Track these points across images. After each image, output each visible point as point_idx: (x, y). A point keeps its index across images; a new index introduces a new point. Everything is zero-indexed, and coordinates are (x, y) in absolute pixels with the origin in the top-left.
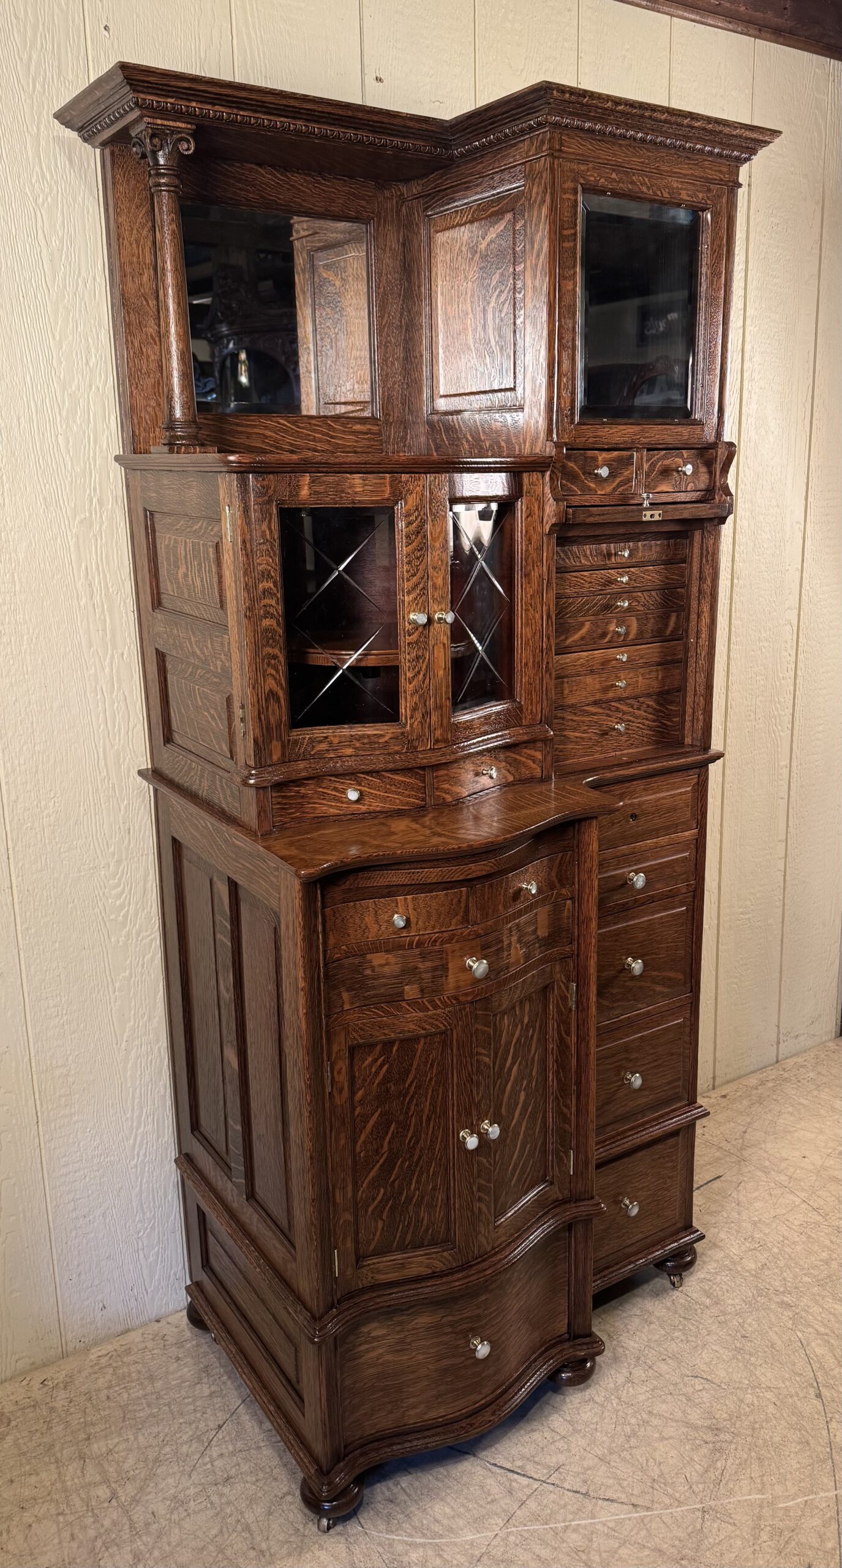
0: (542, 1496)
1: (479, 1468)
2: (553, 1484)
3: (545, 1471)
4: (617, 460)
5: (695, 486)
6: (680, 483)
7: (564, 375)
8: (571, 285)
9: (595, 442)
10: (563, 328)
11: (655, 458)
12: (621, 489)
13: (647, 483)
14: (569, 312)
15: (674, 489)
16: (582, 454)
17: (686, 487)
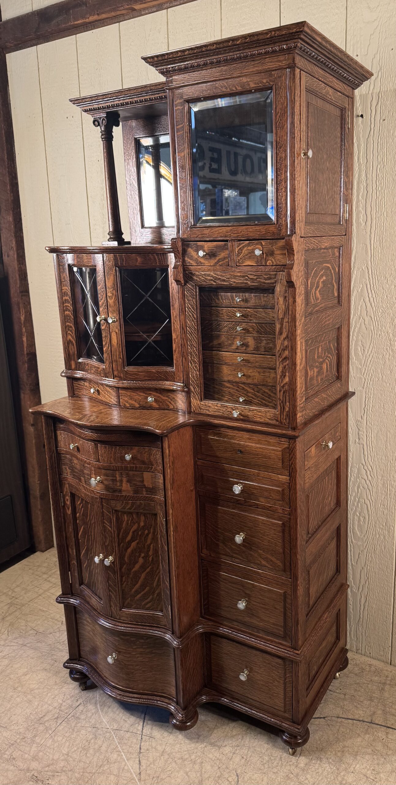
0: (134, 736)
2: (142, 739)
3: (148, 733)
4: (217, 247)
5: (273, 263)
6: (261, 260)
7: (182, 202)
8: (183, 154)
9: (202, 237)
10: (180, 178)
11: (242, 246)
12: (220, 263)
13: (237, 260)
14: (183, 169)
15: (257, 264)
16: (195, 244)
17: (266, 263)
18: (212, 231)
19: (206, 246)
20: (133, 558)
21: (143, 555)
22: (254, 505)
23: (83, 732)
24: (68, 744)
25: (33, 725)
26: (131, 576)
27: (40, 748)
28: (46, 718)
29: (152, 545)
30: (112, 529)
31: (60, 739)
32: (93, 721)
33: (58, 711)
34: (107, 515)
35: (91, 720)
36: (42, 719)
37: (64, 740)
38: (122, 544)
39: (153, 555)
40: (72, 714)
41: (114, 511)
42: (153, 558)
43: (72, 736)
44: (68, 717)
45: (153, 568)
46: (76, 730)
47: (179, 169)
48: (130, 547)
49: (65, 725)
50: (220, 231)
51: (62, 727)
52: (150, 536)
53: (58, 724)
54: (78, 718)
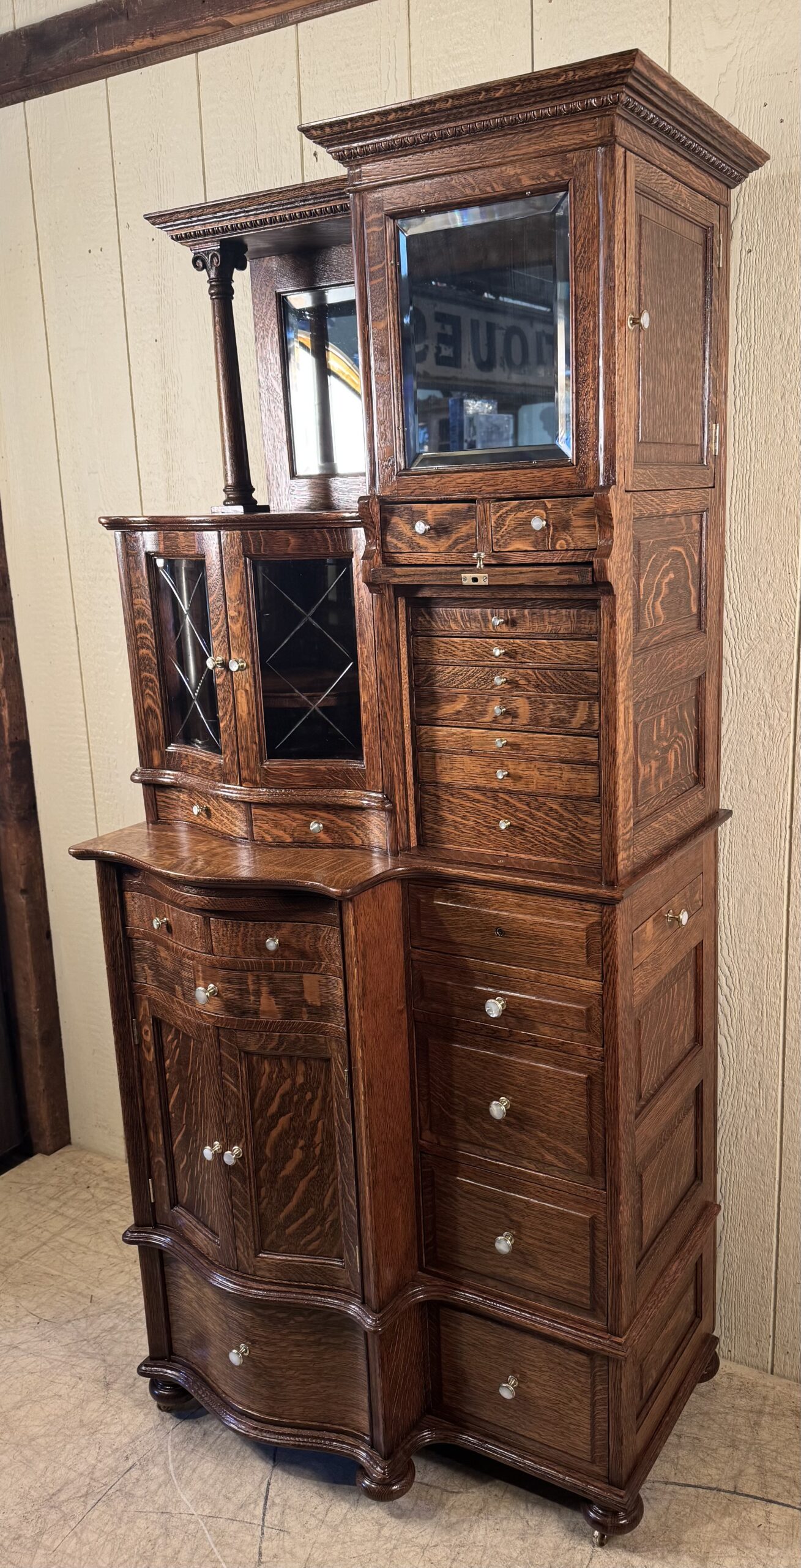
0: (247, 1530)
1: (261, 1475)
2: (263, 1534)
3: (276, 1522)
4: (452, 513)
5: (568, 544)
6: (543, 540)
7: (381, 423)
8: (382, 325)
9: (423, 494)
10: (376, 374)
11: (504, 510)
12: (459, 547)
13: (495, 540)
14: (382, 354)
15: (535, 547)
16: (407, 508)
17: (553, 544)
18: (443, 481)
19: (429, 512)
20: (282, 1150)
21: (301, 1143)
22: (529, 1041)
23: (141, 1523)
24: (109, 1547)
25: (37, 1510)
26: (277, 1187)
27: (52, 1556)
28: (63, 1497)
29: (320, 1123)
30: (238, 1090)
31: (92, 1537)
32: (160, 1500)
33: (88, 1480)
34: (229, 1062)
35: (156, 1498)
36: (54, 1498)
37: (102, 1540)
38: (259, 1122)
39: (323, 1142)
40: (117, 1487)
41: (242, 1054)
42: (322, 1151)
43: (119, 1532)
44: (111, 1492)
45: (322, 1169)
46: (125, 1519)
47: (375, 355)
48: (275, 1127)
49: (104, 1508)
50: (459, 481)
51: (97, 1513)
52: (317, 1104)
53: (89, 1508)
54: (130, 1495)
